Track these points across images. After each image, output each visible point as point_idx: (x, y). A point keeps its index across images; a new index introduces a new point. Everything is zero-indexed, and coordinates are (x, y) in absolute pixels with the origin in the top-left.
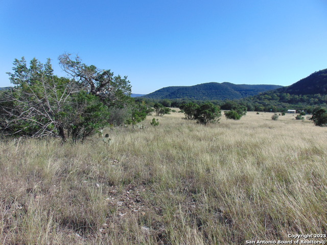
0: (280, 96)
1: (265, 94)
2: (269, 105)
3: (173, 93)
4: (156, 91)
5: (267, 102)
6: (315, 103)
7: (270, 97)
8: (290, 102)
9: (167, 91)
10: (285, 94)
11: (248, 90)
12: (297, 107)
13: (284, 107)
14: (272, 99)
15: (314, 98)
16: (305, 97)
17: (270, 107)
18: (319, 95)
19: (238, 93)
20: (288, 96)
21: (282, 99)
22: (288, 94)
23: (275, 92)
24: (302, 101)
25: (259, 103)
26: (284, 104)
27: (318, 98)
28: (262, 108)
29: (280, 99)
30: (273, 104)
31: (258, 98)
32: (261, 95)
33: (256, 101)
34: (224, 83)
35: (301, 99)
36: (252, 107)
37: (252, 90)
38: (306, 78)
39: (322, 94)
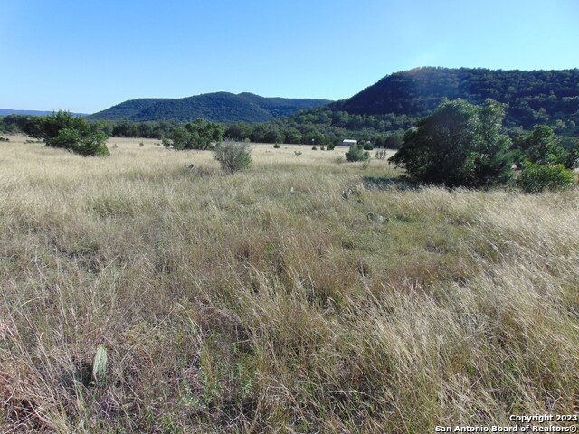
0: (332, 117)
1: (310, 112)
2: (312, 130)
3: (146, 112)
4: (113, 108)
5: (310, 126)
6: (387, 129)
7: (317, 118)
8: (349, 126)
9: (136, 107)
10: (341, 113)
11: (285, 108)
12: (359, 135)
13: (338, 135)
14: (320, 121)
15: (384, 120)
16: (372, 119)
17: (313, 135)
18: (393, 116)
19: (267, 112)
20: (346, 117)
21: (336, 121)
22: (346, 113)
23: (324, 109)
24: (367, 125)
25: (297, 128)
26: (338, 130)
27: (392, 121)
28: (299, 136)
29: (333, 122)
30: (319, 130)
31: (295, 120)
32: (302, 114)
33: (292, 125)
34: (244, 94)
35: (366, 121)
36: (280, 135)
37: (290, 108)
38: (374, 86)
39: (398, 113)
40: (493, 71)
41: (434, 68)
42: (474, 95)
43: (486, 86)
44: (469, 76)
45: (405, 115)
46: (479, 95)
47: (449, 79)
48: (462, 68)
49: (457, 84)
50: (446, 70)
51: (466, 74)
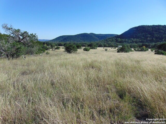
0: (116, 40)
1: (110, 38)
2: (110, 44)
3: (65, 39)
4: (56, 38)
5: (110, 42)
6: (131, 43)
7: (112, 40)
8: (120, 42)
9: (62, 38)
10: (118, 38)
11: (102, 37)
12: (123, 45)
13: (117, 45)
14: (113, 41)
15: (130, 40)
16: (127, 40)
17: (111, 45)
18: (132, 39)
19: (97, 38)
20: (119, 40)
21: (117, 41)
22: (120, 39)
23: (114, 38)
24: (125, 42)
25: (107, 43)
26: (117, 43)
27: (132, 40)
28: (107, 45)
29: (116, 41)
30: (112, 43)
31: (106, 41)
32: (107, 39)
33: (105, 42)
34: (91, 33)
35: (125, 41)
36: (103, 45)
37: (104, 37)
38: (127, 31)
39: (134, 38)
40: (163, 26)
41: (145, 25)
42: (156, 33)
43: (160, 30)
44: (155, 27)
45: (136, 39)
46: (158, 32)
47: (149, 28)
48: (153, 25)
49: (151, 30)
50: (148, 26)
51: (154, 27)
